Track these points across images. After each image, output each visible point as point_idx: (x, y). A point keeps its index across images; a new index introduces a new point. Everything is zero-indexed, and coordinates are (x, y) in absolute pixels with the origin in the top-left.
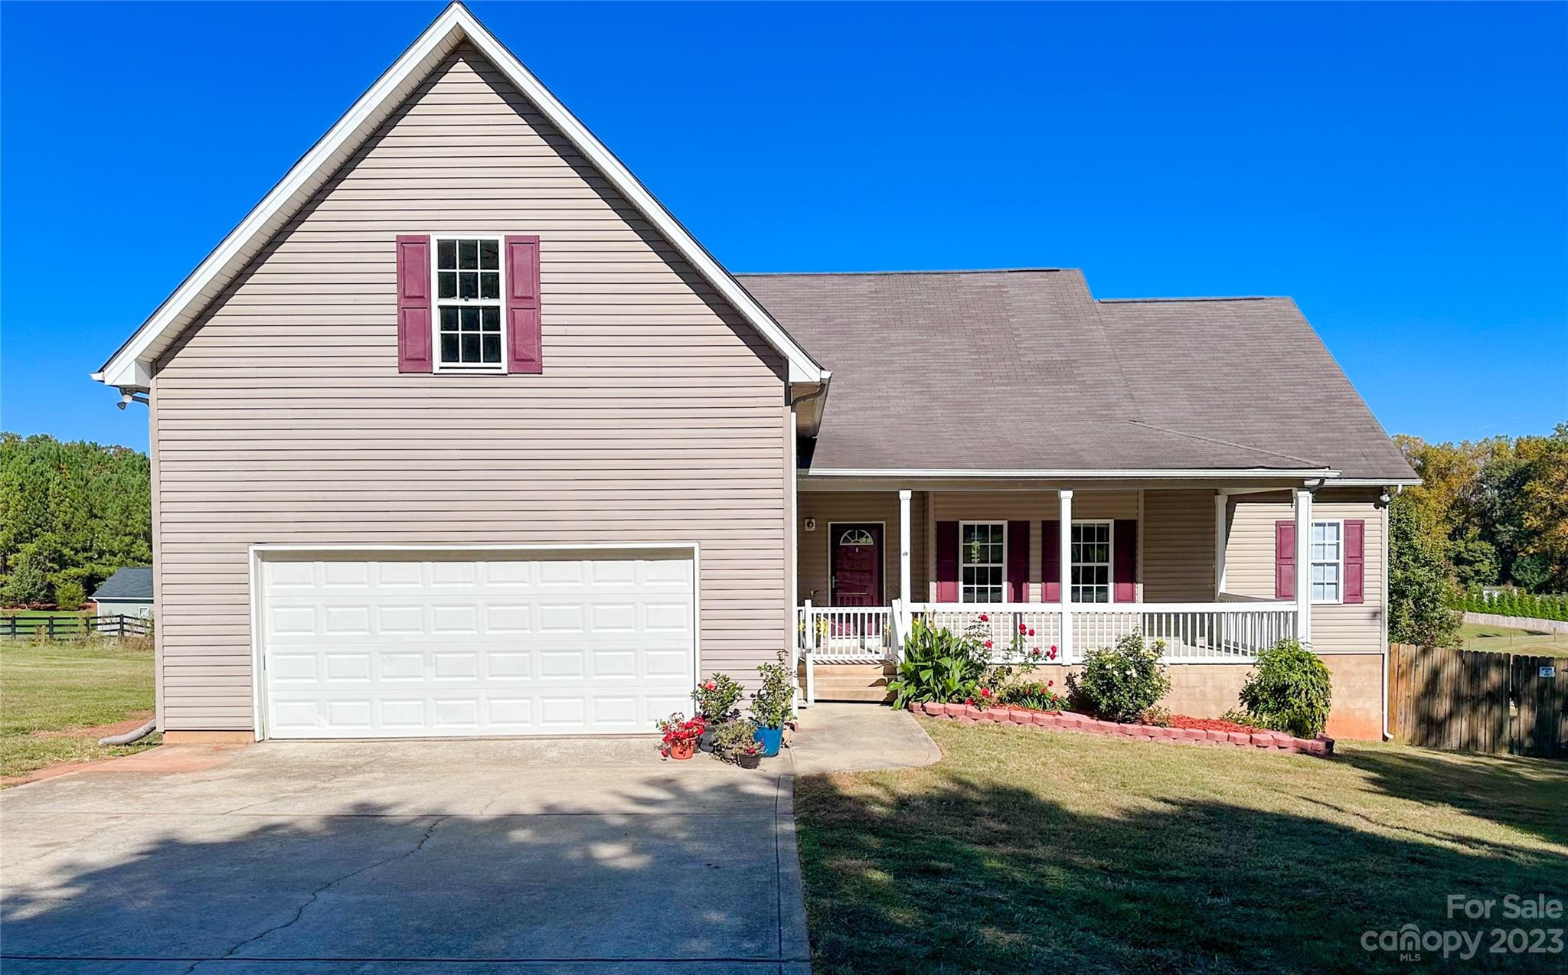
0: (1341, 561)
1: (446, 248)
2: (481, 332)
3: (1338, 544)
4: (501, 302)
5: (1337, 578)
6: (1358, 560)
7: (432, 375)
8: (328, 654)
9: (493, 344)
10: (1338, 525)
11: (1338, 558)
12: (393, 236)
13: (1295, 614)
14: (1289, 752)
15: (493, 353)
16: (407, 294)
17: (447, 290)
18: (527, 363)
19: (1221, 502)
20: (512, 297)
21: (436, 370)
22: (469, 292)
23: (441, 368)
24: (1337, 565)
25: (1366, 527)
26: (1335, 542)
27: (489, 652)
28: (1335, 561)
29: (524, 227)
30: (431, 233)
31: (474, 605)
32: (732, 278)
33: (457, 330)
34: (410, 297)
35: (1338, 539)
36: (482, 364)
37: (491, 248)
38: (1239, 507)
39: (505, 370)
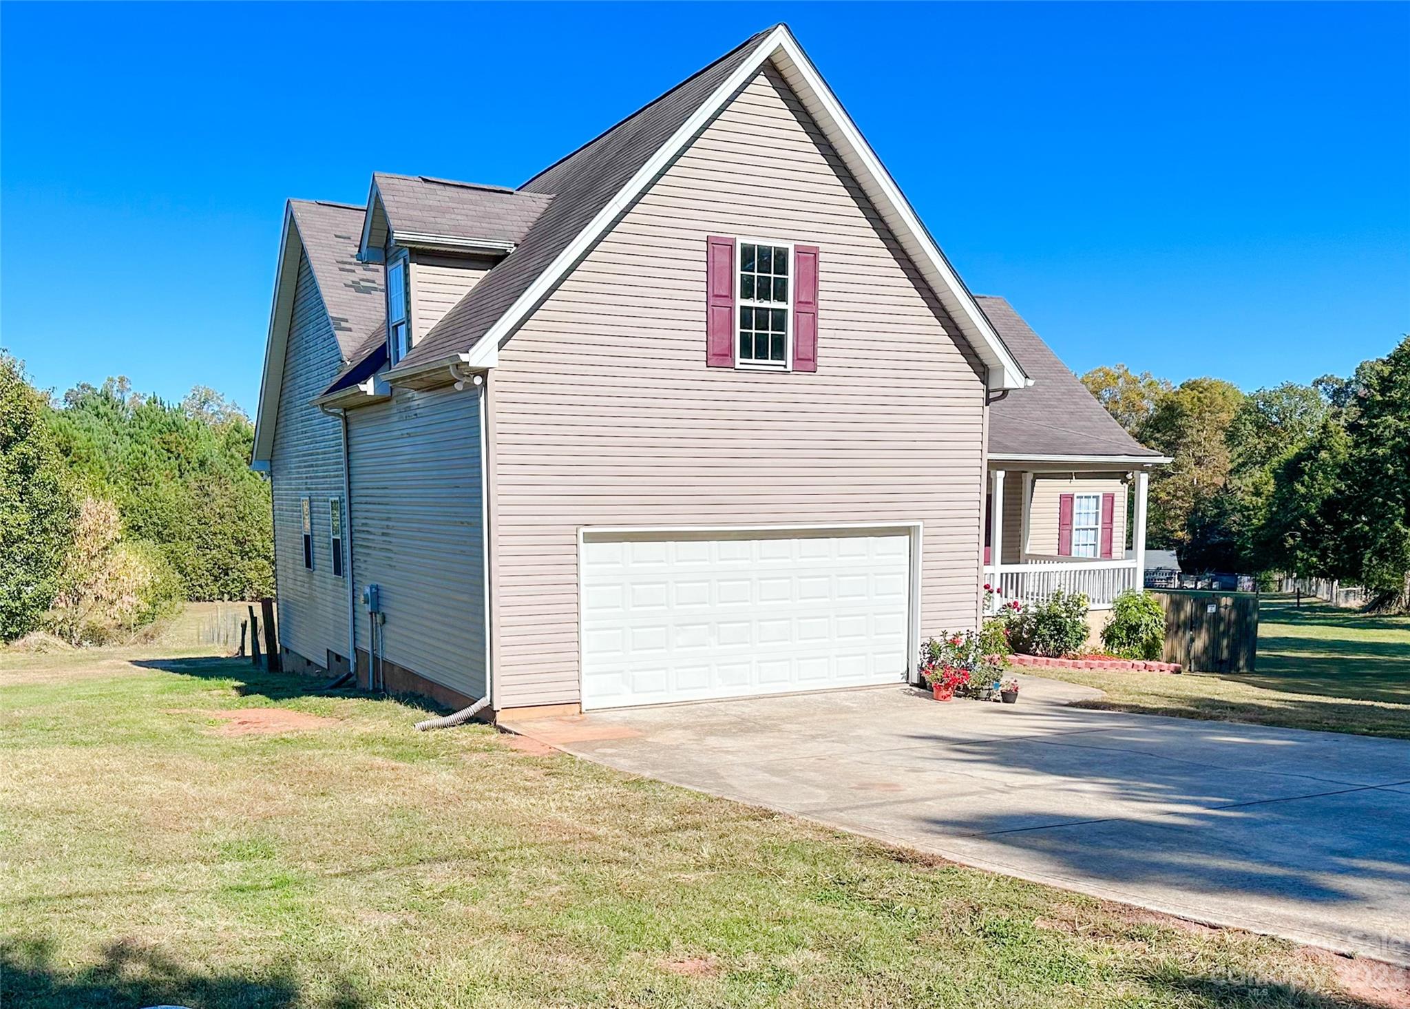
0: (1099, 527)
1: (747, 252)
2: (770, 332)
3: (1097, 513)
4: (789, 306)
5: (1096, 539)
6: (1109, 526)
7: (733, 370)
8: (632, 628)
9: (779, 343)
10: (1097, 497)
11: (1097, 524)
12: (704, 236)
13: (1135, 569)
14: (1167, 673)
15: (779, 352)
16: (715, 293)
17: (747, 293)
18: (807, 362)
19: (1029, 477)
20: (798, 302)
21: (738, 366)
22: (764, 295)
23: (741, 364)
24: (1096, 529)
25: (1115, 499)
26: (1095, 511)
27: (760, 621)
28: (1095, 526)
29: (808, 239)
30: (737, 236)
31: (749, 579)
32: (973, 299)
33: (751, 329)
34: (717, 296)
35: (1097, 508)
36: (770, 361)
37: (782, 255)
38: (1039, 482)
39: (790, 368)
